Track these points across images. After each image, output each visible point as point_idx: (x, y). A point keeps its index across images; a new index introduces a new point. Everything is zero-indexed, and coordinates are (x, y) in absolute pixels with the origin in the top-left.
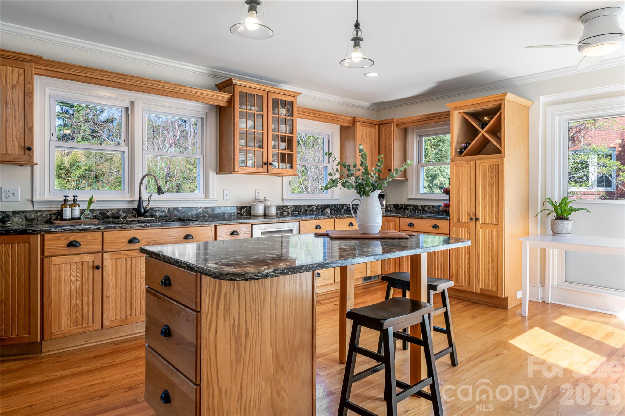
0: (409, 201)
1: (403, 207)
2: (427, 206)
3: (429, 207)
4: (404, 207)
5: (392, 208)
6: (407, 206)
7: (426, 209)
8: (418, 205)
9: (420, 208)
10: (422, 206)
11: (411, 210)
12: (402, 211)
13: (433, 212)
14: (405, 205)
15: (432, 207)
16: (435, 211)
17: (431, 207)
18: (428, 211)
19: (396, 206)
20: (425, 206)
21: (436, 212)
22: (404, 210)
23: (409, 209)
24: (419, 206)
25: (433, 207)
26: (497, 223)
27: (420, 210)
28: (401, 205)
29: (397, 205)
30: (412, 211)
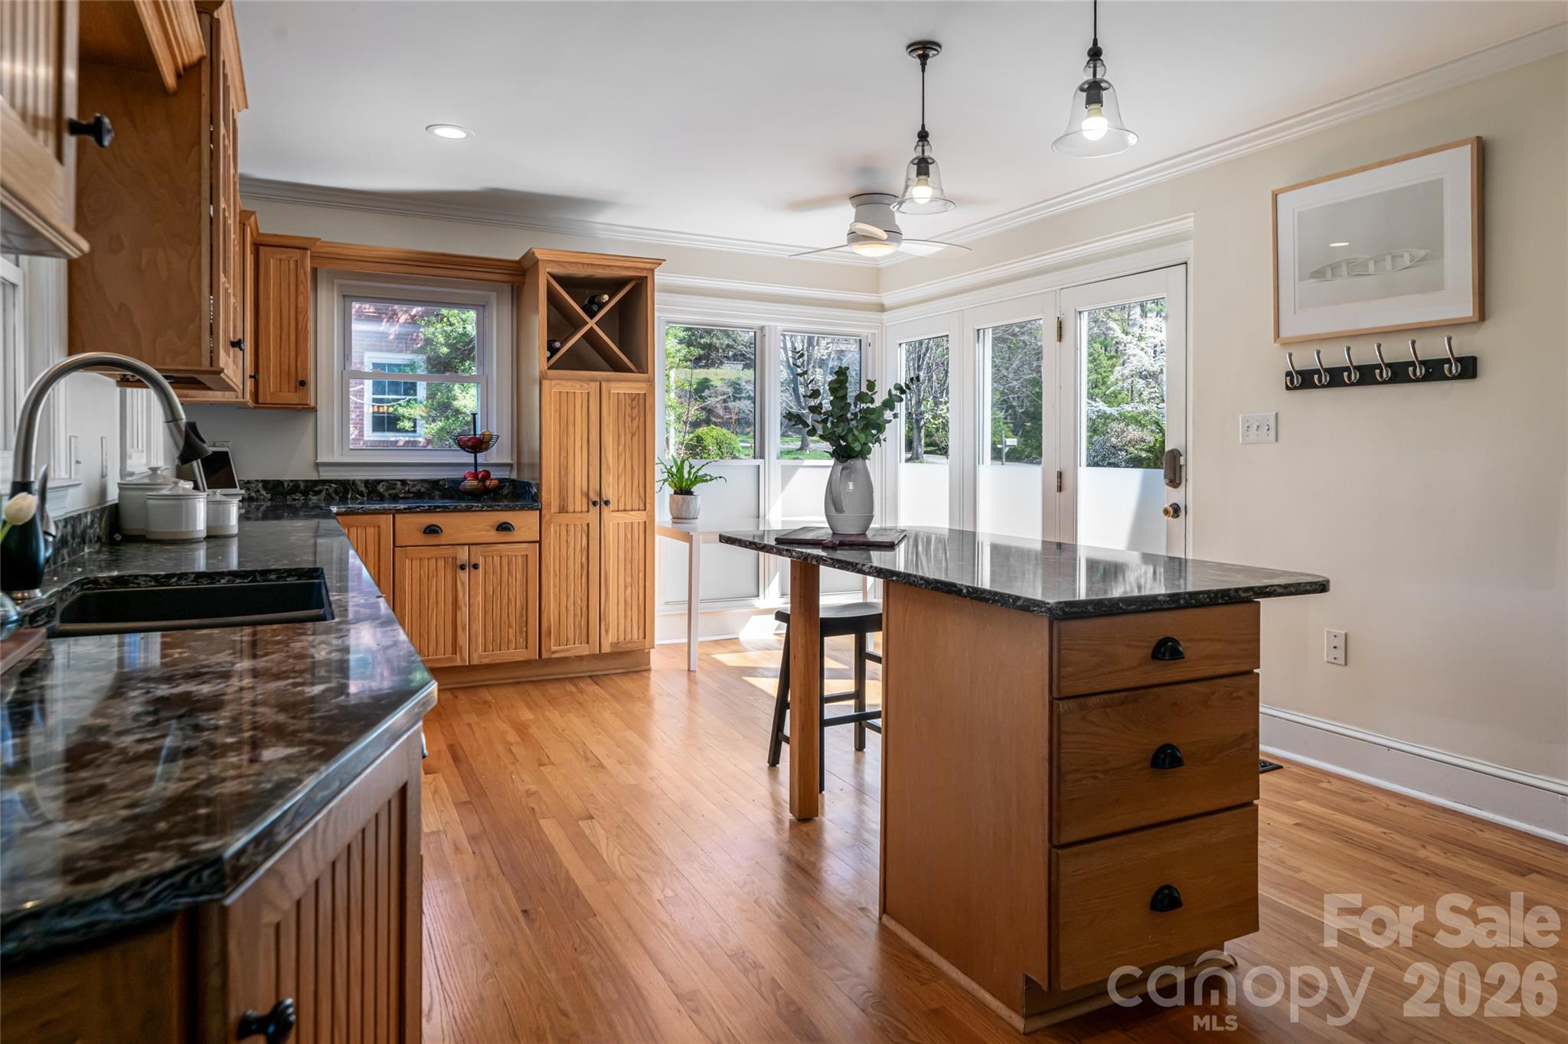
0: (320, 469)
1: (302, 487)
2: (382, 481)
3: (391, 484)
4: (306, 487)
5: (258, 491)
6: (315, 483)
7: (381, 488)
8: (354, 481)
9: (362, 488)
10: (366, 482)
11: (328, 494)
12: (295, 500)
13: (401, 496)
14: (306, 481)
15: (399, 483)
16: (409, 492)
17: (396, 484)
18: (386, 494)
19: (274, 487)
20: (379, 482)
21: (411, 495)
22: (305, 493)
23: (324, 493)
24: (359, 483)
25: (404, 482)
26: (642, 507)
27: (361, 494)
28: (292, 481)
29: (279, 483)
30: (334, 496)
